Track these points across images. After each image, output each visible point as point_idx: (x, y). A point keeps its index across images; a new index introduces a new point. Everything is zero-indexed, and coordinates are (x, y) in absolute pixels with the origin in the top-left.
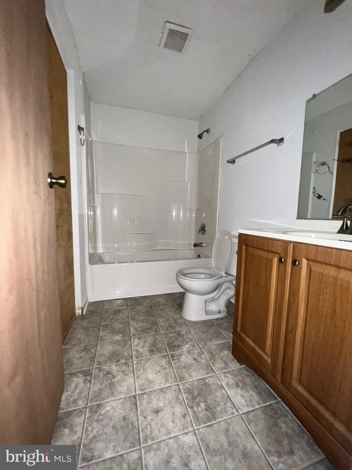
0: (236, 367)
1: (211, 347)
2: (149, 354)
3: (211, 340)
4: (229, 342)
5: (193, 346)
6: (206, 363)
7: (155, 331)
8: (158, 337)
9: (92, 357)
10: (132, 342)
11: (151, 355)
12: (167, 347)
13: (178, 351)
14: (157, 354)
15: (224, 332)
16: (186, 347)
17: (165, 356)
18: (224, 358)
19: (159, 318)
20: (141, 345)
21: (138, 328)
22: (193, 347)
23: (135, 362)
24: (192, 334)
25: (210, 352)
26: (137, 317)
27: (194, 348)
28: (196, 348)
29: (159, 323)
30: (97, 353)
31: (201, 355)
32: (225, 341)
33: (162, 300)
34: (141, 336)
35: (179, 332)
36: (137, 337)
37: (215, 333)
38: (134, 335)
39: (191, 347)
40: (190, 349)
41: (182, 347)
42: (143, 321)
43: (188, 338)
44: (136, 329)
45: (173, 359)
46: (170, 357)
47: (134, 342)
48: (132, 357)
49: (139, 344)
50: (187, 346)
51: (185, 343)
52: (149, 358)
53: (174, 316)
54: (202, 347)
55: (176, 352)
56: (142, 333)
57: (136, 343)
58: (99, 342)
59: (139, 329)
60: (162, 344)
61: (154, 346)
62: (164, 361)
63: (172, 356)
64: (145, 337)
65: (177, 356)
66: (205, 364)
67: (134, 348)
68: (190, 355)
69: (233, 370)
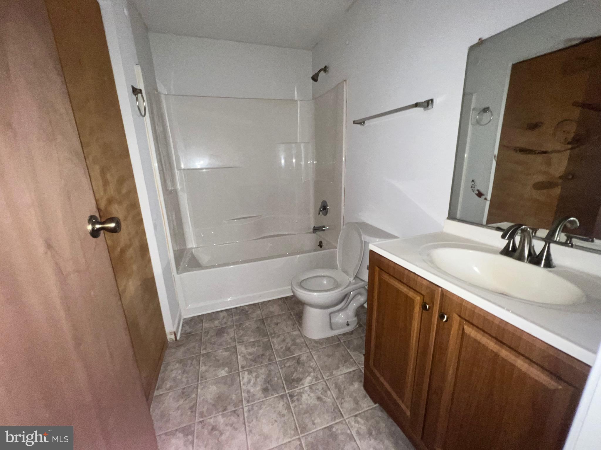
0: (369, 406)
1: (338, 380)
2: (263, 396)
3: (338, 368)
4: (360, 369)
5: (317, 378)
6: (333, 403)
7: (270, 360)
8: (272, 368)
9: (193, 406)
10: (241, 378)
11: (265, 397)
12: (284, 382)
13: (298, 388)
14: (272, 395)
15: (354, 353)
16: (307, 381)
17: (282, 397)
18: (355, 395)
19: (273, 337)
20: (252, 383)
21: (247, 356)
22: (316, 381)
23: (246, 409)
24: (314, 360)
25: (337, 386)
26: (245, 338)
27: (318, 382)
28: (319, 381)
29: (274, 346)
30: (198, 400)
31: (326, 392)
32: (355, 369)
33: (275, 309)
34: (252, 368)
35: (299, 359)
36: (247, 370)
37: (343, 356)
38: (243, 367)
39: (314, 380)
40: (312, 384)
41: (303, 381)
42: (253, 345)
43: (310, 366)
44: (245, 357)
45: (292, 401)
46: (289, 398)
47: (243, 378)
48: (242, 401)
49: (249, 382)
50: (309, 379)
51: (307, 374)
52: (262, 401)
53: (292, 333)
54: (327, 380)
55: (296, 389)
56: (253, 363)
57: (246, 380)
58: (199, 382)
59: (249, 357)
60: (278, 379)
61: (268, 382)
62: (282, 403)
63: (291, 396)
64: (257, 368)
65: (297, 395)
66: (331, 404)
67: (243, 387)
68: (313, 392)
69: (364, 412)
